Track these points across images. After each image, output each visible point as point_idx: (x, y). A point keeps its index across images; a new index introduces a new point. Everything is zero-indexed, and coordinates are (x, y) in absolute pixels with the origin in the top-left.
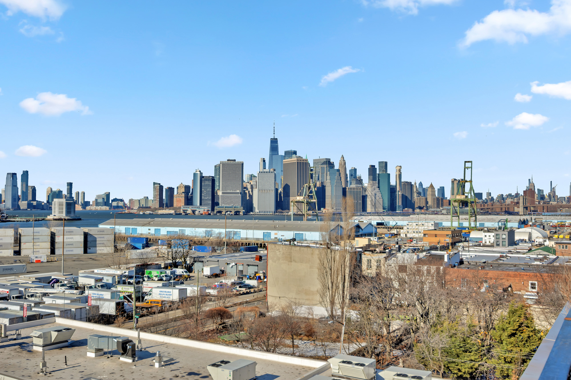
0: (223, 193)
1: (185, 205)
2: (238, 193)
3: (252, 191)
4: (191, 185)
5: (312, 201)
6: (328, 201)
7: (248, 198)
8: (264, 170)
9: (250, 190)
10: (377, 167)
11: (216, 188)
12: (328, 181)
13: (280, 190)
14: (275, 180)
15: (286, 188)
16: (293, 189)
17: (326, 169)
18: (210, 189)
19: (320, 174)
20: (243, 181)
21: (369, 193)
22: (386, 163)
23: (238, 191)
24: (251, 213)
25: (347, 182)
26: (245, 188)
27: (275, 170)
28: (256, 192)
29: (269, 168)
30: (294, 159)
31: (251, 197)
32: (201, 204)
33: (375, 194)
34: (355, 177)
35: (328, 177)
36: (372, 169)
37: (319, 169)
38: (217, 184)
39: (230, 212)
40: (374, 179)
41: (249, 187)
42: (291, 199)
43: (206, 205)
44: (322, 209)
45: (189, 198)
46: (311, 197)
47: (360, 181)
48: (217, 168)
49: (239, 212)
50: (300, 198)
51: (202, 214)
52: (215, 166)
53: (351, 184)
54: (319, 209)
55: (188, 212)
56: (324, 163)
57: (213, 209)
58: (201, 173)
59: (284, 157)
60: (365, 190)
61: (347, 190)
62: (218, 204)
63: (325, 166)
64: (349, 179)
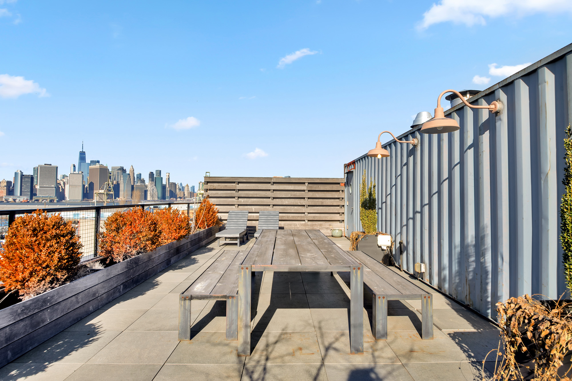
0: (40, 187)
1: (7, 195)
2: (53, 187)
3: (64, 186)
4: (12, 180)
5: (110, 193)
6: (121, 193)
7: (61, 191)
8: (74, 172)
9: (63, 185)
10: (155, 173)
11: (35, 184)
12: (122, 181)
13: (86, 186)
14: (83, 179)
15: (91, 185)
16: (96, 185)
17: (120, 173)
18: (29, 184)
19: (116, 176)
20: (57, 179)
21: (149, 188)
22: (160, 171)
23: (53, 186)
24: (64, 201)
25: (134, 181)
26: (59, 184)
27: (82, 173)
28: (67, 187)
29: (79, 171)
30: (97, 166)
31: (63, 190)
32: (21, 195)
33: (153, 189)
34: (140, 179)
35: (122, 178)
36: (152, 174)
37: (116, 172)
38: (35, 180)
39: (46, 200)
40: (152, 180)
41: (62, 183)
42: (95, 191)
43: (25, 195)
44: (117, 198)
45: (11, 190)
46: (110, 191)
47: (143, 181)
48: (35, 170)
49: (54, 200)
50: (102, 191)
51: (21, 202)
52: (34, 168)
53: (137, 183)
54: (115, 198)
55: (9, 200)
56: (119, 169)
57: (31, 198)
58: (22, 173)
59: (90, 164)
60: (146, 187)
61: (135, 186)
62: (36, 195)
63: (120, 171)
64: (136, 180)
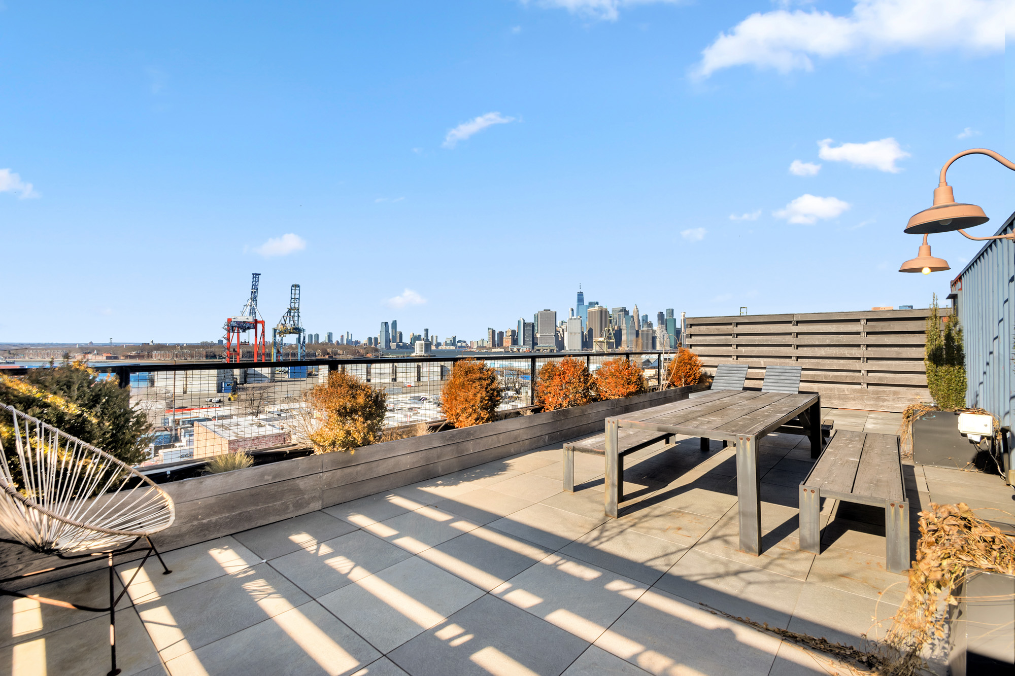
0: (541, 336)
1: (512, 345)
2: (552, 335)
3: (563, 334)
4: (516, 330)
5: (611, 341)
6: (624, 341)
7: (560, 339)
8: (573, 317)
9: (562, 333)
10: (665, 313)
11: (536, 332)
12: (624, 325)
13: (585, 333)
14: (581, 325)
15: (590, 331)
16: (596, 332)
17: (622, 316)
18: (531, 333)
19: (618, 320)
20: (556, 326)
21: (658, 334)
22: (673, 310)
23: (552, 334)
24: (563, 351)
25: (639, 326)
26: (558, 331)
27: (581, 317)
28: (566, 334)
29: (577, 316)
30: (596, 308)
31: (563, 338)
32: (524, 344)
33: (663, 335)
34: (647, 322)
35: (624, 322)
36: (661, 315)
37: (616, 316)
38: (536, 328)
39: (547, 350)
40: (662, 323)
41: (561, 330)
42: (594, 339)
43: (527, 345)
44: (619, 347)
45: (515, 339)
46: (610, 338)
47: (650, 325)
48: (536, 317)
49: (553, 350)
50: (601, 339)
51: (525, 352)
52: (535, 315)
53: (643, 327)
54: (617, 348)
55: (514, 350)
56: (620, 311)
57: (533, 348)
58: (524, 321)
59: (588, 307)
60: (654, 332)
61: (640, 332)
62: (537, 344)
63: (621, 313)
64: (641, 324)
